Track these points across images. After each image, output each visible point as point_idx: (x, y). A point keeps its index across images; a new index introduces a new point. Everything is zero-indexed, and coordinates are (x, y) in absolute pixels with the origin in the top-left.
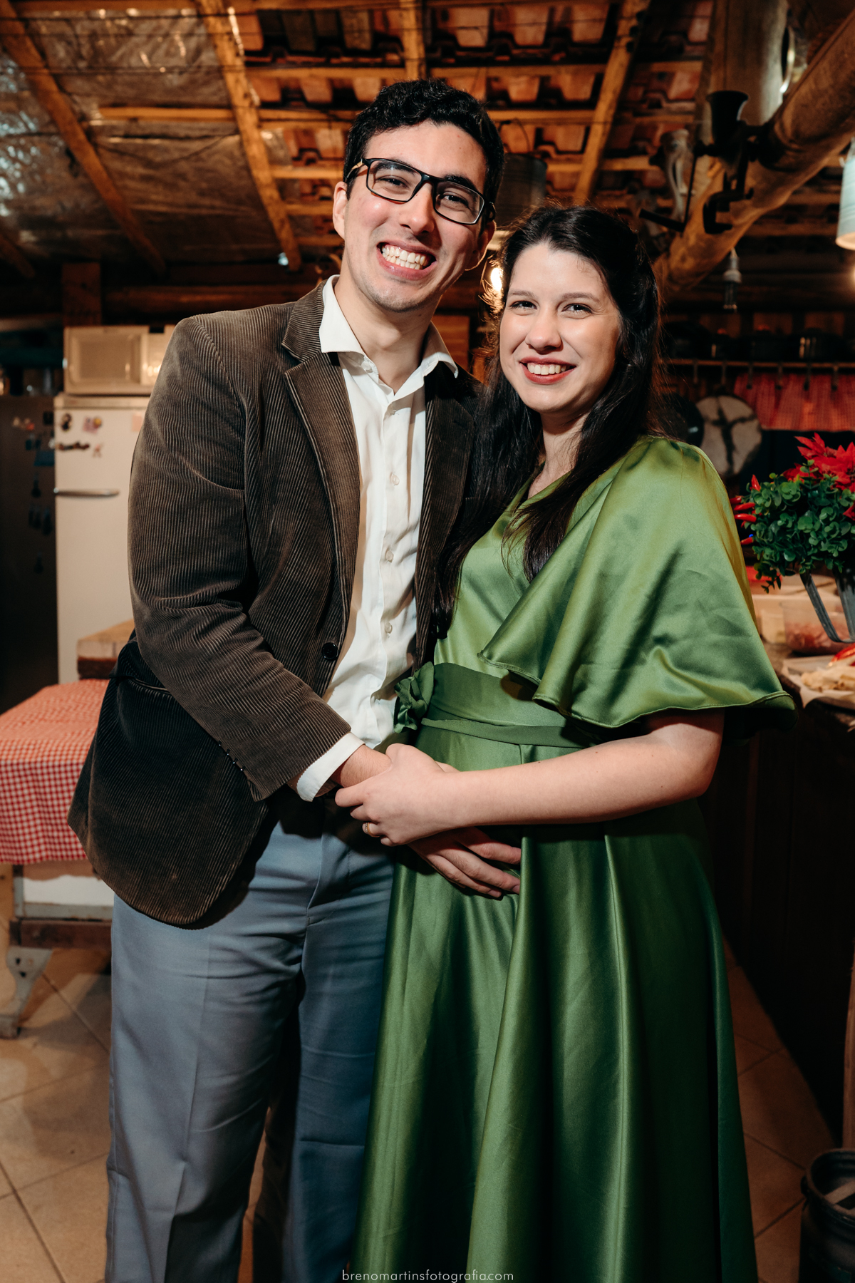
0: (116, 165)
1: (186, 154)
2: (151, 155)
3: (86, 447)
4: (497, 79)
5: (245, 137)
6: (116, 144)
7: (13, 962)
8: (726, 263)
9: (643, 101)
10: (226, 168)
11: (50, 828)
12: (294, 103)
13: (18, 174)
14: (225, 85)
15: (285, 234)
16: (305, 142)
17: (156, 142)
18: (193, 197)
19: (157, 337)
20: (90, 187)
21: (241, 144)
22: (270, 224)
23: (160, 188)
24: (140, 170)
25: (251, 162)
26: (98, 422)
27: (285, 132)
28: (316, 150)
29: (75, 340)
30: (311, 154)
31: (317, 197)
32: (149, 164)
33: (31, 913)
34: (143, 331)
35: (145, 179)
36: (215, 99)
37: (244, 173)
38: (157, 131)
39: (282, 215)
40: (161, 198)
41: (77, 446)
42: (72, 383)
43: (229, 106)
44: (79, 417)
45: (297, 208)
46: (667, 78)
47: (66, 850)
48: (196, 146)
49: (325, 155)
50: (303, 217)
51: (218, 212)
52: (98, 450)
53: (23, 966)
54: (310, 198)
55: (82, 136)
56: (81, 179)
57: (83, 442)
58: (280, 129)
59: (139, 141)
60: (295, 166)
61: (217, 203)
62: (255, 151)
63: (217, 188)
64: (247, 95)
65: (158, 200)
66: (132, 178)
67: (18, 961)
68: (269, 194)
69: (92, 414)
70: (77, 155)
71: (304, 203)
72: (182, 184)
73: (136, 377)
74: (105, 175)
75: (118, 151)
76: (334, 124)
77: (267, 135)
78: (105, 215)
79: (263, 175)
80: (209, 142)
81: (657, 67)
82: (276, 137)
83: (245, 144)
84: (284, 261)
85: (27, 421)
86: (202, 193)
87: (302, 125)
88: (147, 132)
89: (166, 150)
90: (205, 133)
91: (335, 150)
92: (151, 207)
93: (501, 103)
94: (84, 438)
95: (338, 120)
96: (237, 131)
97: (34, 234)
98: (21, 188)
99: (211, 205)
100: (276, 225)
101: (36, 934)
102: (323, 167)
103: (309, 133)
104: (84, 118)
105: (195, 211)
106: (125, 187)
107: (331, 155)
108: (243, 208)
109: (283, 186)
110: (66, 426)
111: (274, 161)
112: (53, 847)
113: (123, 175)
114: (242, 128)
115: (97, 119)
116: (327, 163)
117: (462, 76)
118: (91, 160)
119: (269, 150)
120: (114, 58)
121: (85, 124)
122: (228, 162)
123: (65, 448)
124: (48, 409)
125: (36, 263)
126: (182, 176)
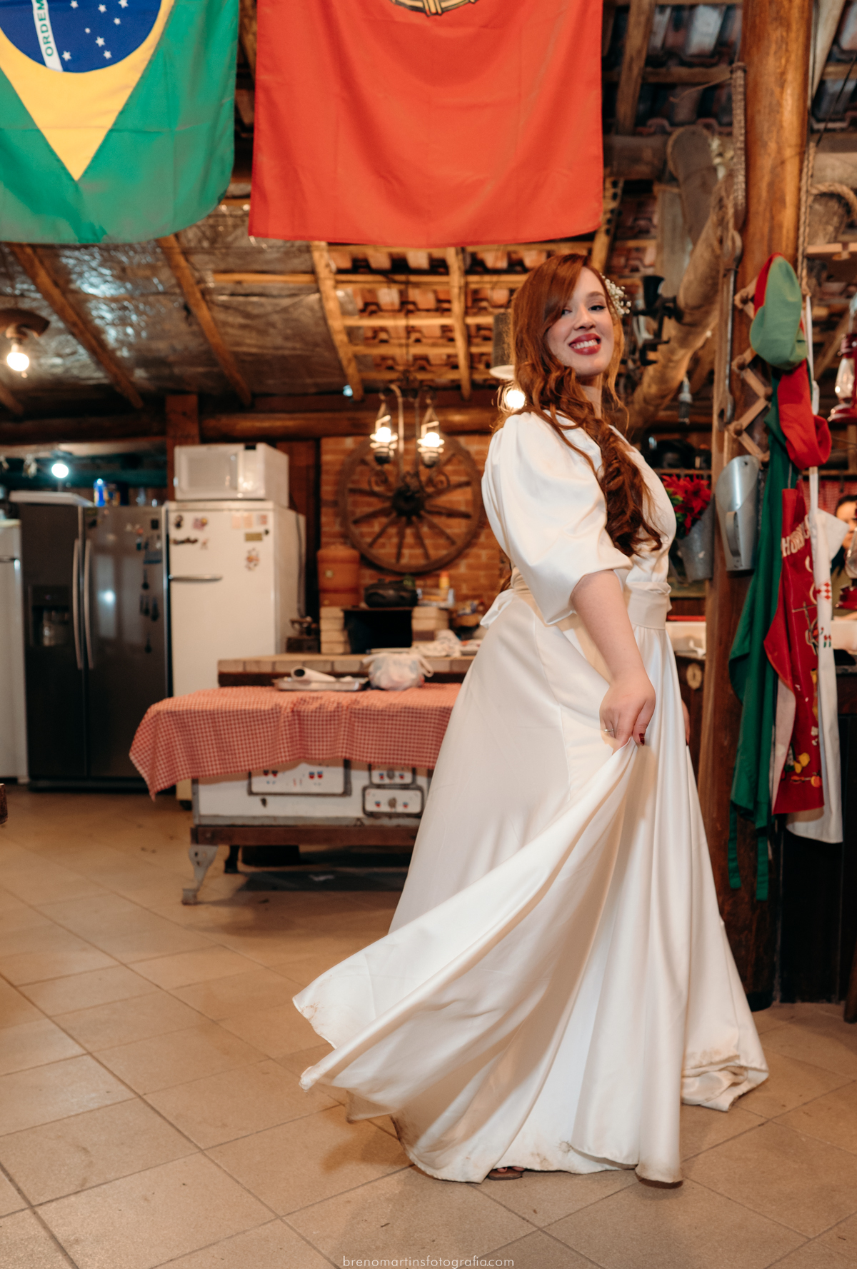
0: (221, 316)
1: (278, 308)
2: (249, 309)
3: (195, 541)
4: (515, 252)
5: (324, 295)
6: (223, 301)
7: (193, 854)
8: (680, 388)
9: (625, 266)
10: (305, 317)
11: (223, 753)
12: (362, 270)
13: (143, 324)
14: (311, 258)
15: (351, 370)
16: (369, 299)
17: (255, 299)
18: (279, 341)
19: (251, 453)
20: (201, 334)
21: (320, 300)
22: (340, 362)
23: (254, 334)
24: (240, 320)
25: (328, 315)
26: (204, 521)
27: (355, 293)
28: (377, 304)
29: (185, 457)
30: (373, 308)
31: (377, 341)
32: (247, 315)
33: (205, 822)
34: (238, 448)
35: (243, 327)
36: (303, 267)
37: (321, 322)
38: (257, 290)
39: (350, 355)
40: (253, 342)
41: (188, 541)
42: (181, 492)
43: (313, 272)
44: (189, 518)
45: (361, 349)
46: (641, 250)
47: (234, 767)
48: (286, 302)
49: (384, 307)
50: (365, 356)
51: (298, 352)
52: (204, 544)
53: (200, 858)
54: (372, 342)
55: (199, 295)
56: (195, 328)
57: (192, 538)
58: (350, 289)
59: (241, 299)
60: (361, 317)
61: (298, 345)
62: (331, 306)
63: (299, 333)
64: (328, 266)
65: (250, 343)
66: (232, 326)
67: (196, 854)
68: (340, 338)
69: (199, 515)
70: (194, 309)
71: (368, 345)
72: (271, 331)
73: (234, 487)
74: (212, 324)
75: (226, 307)
76: (393, 285)
77: (340, 293)
78: (208, 356)
79: (337, 324)
80: (296, 299)
81: (632, 244)
82: (347, 294)
83: (324, 300)
84: (348, 392)
85: (138, 527)
86: (287, 338)
87: (368, 286)
88: (248, 291)
89: (262, 305)
90: (293, 292)
91: (392, 304)
92: (245, 349)
93: (518, 268)
94: (193, 534)
95: (395, 282)
96: (318, 290)
97: (147, 371)
98: (144, 334)
99: (291, 348)
100: (345, 363)
101: (208, 835)
102: (382, 317)
103: (372, 292)
104: (201, 281)
105: (280, 352)
106: (226, 334)
107: (390, 308)
108: (318, 349)
109: (351, 332)
110: (179, 525)
111: (345, 313)
112: (225, 766)
113: (225, 324)
114: (322, 288)
115: (211, 282)
116: (386, 314)
117: (488, 250)
118: (203, 313)
119: (342, 305)
120: (230, 239)
121: (202, 286)
122: (309, 313)
123: (178, 543)
124: (154, 517)
125: (144, 395)
126: (273, 325)
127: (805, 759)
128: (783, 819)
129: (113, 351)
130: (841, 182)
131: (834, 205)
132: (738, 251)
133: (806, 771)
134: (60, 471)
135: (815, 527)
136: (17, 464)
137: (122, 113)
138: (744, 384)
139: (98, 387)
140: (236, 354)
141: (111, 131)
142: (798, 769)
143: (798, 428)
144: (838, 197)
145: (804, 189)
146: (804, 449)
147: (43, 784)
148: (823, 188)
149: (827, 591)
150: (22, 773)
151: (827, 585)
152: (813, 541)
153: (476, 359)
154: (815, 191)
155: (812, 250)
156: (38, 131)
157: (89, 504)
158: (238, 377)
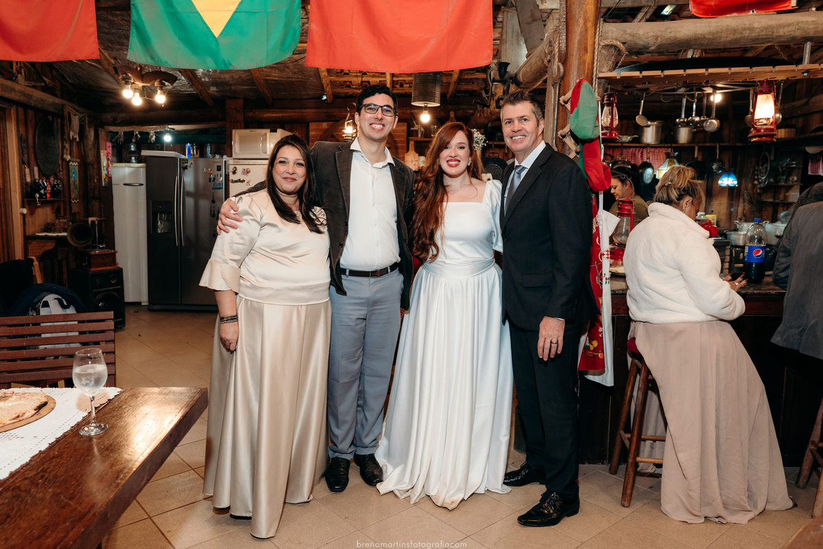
3: (244, 181)
15: (328, 89)
18: (290, 75)
19: (273, 133)
22: (322, 84)
23: (278, 72)
26: (248, 170)
29: (237, 134)
34: (267, 131)
39: (328, 81)
40: (276, 75)
41: (239, 181)
42: (235, 153)
44: (240, 169)
45: (334, 79)
50: (336, 82)
51: (299, 80)
52: (249, 182)
54: (340, 74)
57: (242, 179)
61: (299, 77)
63: (301, 71)
66: (266, 67)
68: (324, 74)
69: (246, 167)
71: (337, 76)
72: (287, 70)
73: (265, 152)
79: (323, 67)
80: (302, 55)
84: (324, 98)
85: (209, 169)
86: (294, 73)
92: (271, 78)
94: (243, 177)
97: (217, 88)
99: (296, 78)
100: (325, 86)
105: (290, 80)
106: (262, 71)
108: (311, 78)
109: (329, 71)
110: (234, 172)
123: (234, 182)
124: (219, 164)
125: (214, 98)
126: (288, 68)
127: (595, 343)
128: (583, 373)
129: (200, 78)
130: (616, 40)
131: (612, 50)
132: (562, 74)
133: (596, 350)
134: (168, 138)
135: (602, 220)
136: (145, 135)
137: (240, 3)
138: (564, 144)
139: (190, 95)
140: (266, 80)
141: (235, 12)
142: (592, 348)
143: (594, 171)
144: (615, 47)
145: (597, 43)
146: (598, 182)
147: (156, 307)
148: (607, 42)
149: (608, 254)
150: (144, 299)
151: (608, 251)
152: (600, 227)
153: (395, 83)
154: (602, 44)
155: (601, 75)
156: (198, 12)
157: (183, 157)
158: (266, 91)
